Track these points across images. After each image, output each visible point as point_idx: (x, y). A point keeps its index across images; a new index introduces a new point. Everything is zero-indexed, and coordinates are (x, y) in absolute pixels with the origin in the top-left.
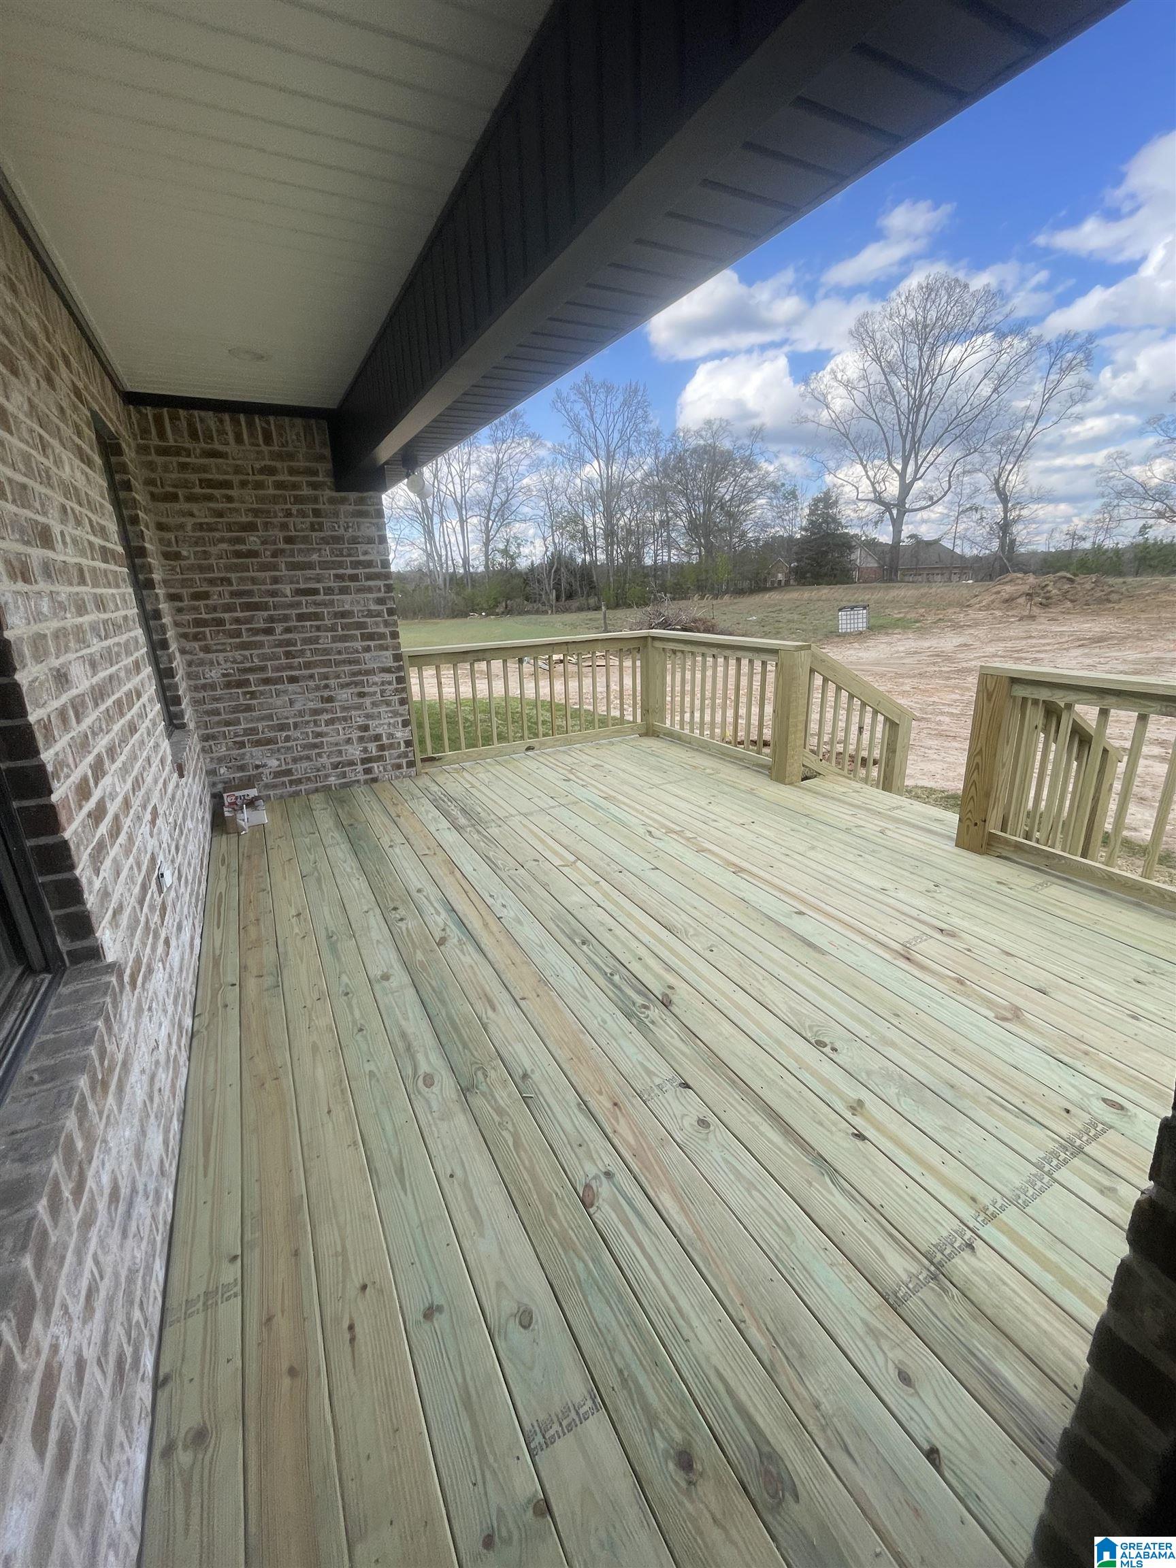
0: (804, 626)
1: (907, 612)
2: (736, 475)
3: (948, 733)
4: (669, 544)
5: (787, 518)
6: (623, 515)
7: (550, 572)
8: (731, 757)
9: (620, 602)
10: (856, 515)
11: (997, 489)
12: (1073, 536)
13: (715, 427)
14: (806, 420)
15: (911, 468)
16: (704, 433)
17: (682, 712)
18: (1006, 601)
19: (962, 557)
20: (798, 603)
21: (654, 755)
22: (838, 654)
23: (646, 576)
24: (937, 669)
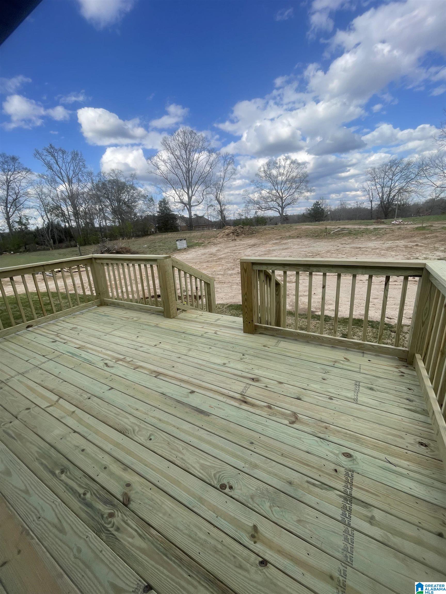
0: (165, 248)
1: (199, 241)
2: (128, 192)
3: (222, 281)
4: (105, 218)
5: (151, 208)
6: (82, 206)
7: (48, 231)
8: (144, 309)
9: (86, 242)
10: (175, 207)
11: (217, 199)
12: (240, 214)
13: (116, 173)
14: (151, 172)
15: (190, 192)
16: (112, 174)
17: (122, 288)
18: (227, 235)
19: (211, 221)
20: (161, 239)
21: (106, 316)
22: (178, 257)
23: (97, 231)
24: (212, 259)
